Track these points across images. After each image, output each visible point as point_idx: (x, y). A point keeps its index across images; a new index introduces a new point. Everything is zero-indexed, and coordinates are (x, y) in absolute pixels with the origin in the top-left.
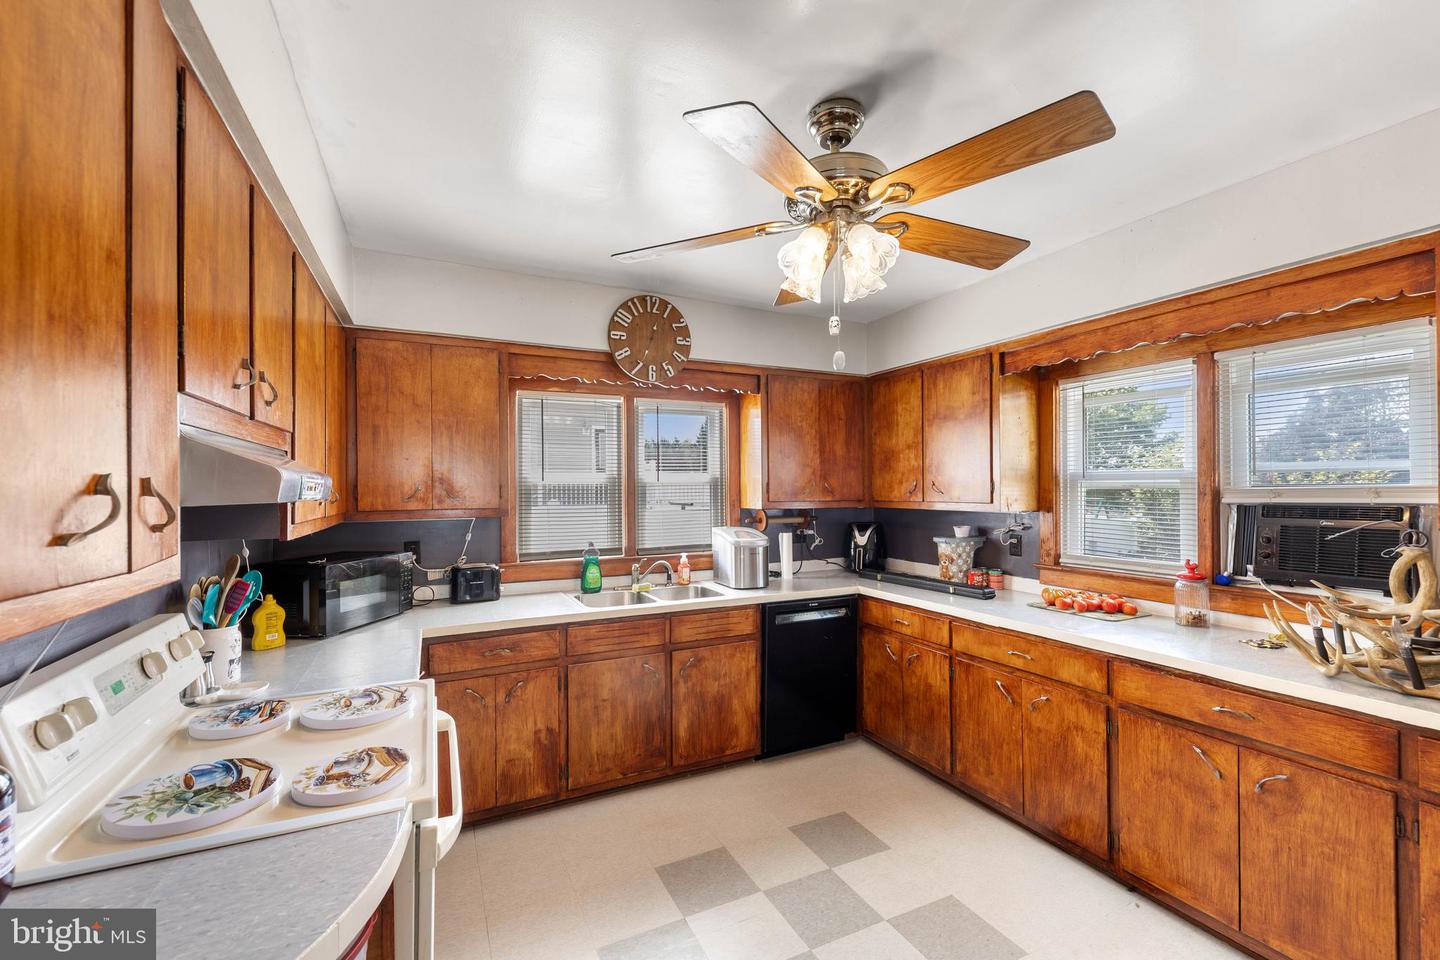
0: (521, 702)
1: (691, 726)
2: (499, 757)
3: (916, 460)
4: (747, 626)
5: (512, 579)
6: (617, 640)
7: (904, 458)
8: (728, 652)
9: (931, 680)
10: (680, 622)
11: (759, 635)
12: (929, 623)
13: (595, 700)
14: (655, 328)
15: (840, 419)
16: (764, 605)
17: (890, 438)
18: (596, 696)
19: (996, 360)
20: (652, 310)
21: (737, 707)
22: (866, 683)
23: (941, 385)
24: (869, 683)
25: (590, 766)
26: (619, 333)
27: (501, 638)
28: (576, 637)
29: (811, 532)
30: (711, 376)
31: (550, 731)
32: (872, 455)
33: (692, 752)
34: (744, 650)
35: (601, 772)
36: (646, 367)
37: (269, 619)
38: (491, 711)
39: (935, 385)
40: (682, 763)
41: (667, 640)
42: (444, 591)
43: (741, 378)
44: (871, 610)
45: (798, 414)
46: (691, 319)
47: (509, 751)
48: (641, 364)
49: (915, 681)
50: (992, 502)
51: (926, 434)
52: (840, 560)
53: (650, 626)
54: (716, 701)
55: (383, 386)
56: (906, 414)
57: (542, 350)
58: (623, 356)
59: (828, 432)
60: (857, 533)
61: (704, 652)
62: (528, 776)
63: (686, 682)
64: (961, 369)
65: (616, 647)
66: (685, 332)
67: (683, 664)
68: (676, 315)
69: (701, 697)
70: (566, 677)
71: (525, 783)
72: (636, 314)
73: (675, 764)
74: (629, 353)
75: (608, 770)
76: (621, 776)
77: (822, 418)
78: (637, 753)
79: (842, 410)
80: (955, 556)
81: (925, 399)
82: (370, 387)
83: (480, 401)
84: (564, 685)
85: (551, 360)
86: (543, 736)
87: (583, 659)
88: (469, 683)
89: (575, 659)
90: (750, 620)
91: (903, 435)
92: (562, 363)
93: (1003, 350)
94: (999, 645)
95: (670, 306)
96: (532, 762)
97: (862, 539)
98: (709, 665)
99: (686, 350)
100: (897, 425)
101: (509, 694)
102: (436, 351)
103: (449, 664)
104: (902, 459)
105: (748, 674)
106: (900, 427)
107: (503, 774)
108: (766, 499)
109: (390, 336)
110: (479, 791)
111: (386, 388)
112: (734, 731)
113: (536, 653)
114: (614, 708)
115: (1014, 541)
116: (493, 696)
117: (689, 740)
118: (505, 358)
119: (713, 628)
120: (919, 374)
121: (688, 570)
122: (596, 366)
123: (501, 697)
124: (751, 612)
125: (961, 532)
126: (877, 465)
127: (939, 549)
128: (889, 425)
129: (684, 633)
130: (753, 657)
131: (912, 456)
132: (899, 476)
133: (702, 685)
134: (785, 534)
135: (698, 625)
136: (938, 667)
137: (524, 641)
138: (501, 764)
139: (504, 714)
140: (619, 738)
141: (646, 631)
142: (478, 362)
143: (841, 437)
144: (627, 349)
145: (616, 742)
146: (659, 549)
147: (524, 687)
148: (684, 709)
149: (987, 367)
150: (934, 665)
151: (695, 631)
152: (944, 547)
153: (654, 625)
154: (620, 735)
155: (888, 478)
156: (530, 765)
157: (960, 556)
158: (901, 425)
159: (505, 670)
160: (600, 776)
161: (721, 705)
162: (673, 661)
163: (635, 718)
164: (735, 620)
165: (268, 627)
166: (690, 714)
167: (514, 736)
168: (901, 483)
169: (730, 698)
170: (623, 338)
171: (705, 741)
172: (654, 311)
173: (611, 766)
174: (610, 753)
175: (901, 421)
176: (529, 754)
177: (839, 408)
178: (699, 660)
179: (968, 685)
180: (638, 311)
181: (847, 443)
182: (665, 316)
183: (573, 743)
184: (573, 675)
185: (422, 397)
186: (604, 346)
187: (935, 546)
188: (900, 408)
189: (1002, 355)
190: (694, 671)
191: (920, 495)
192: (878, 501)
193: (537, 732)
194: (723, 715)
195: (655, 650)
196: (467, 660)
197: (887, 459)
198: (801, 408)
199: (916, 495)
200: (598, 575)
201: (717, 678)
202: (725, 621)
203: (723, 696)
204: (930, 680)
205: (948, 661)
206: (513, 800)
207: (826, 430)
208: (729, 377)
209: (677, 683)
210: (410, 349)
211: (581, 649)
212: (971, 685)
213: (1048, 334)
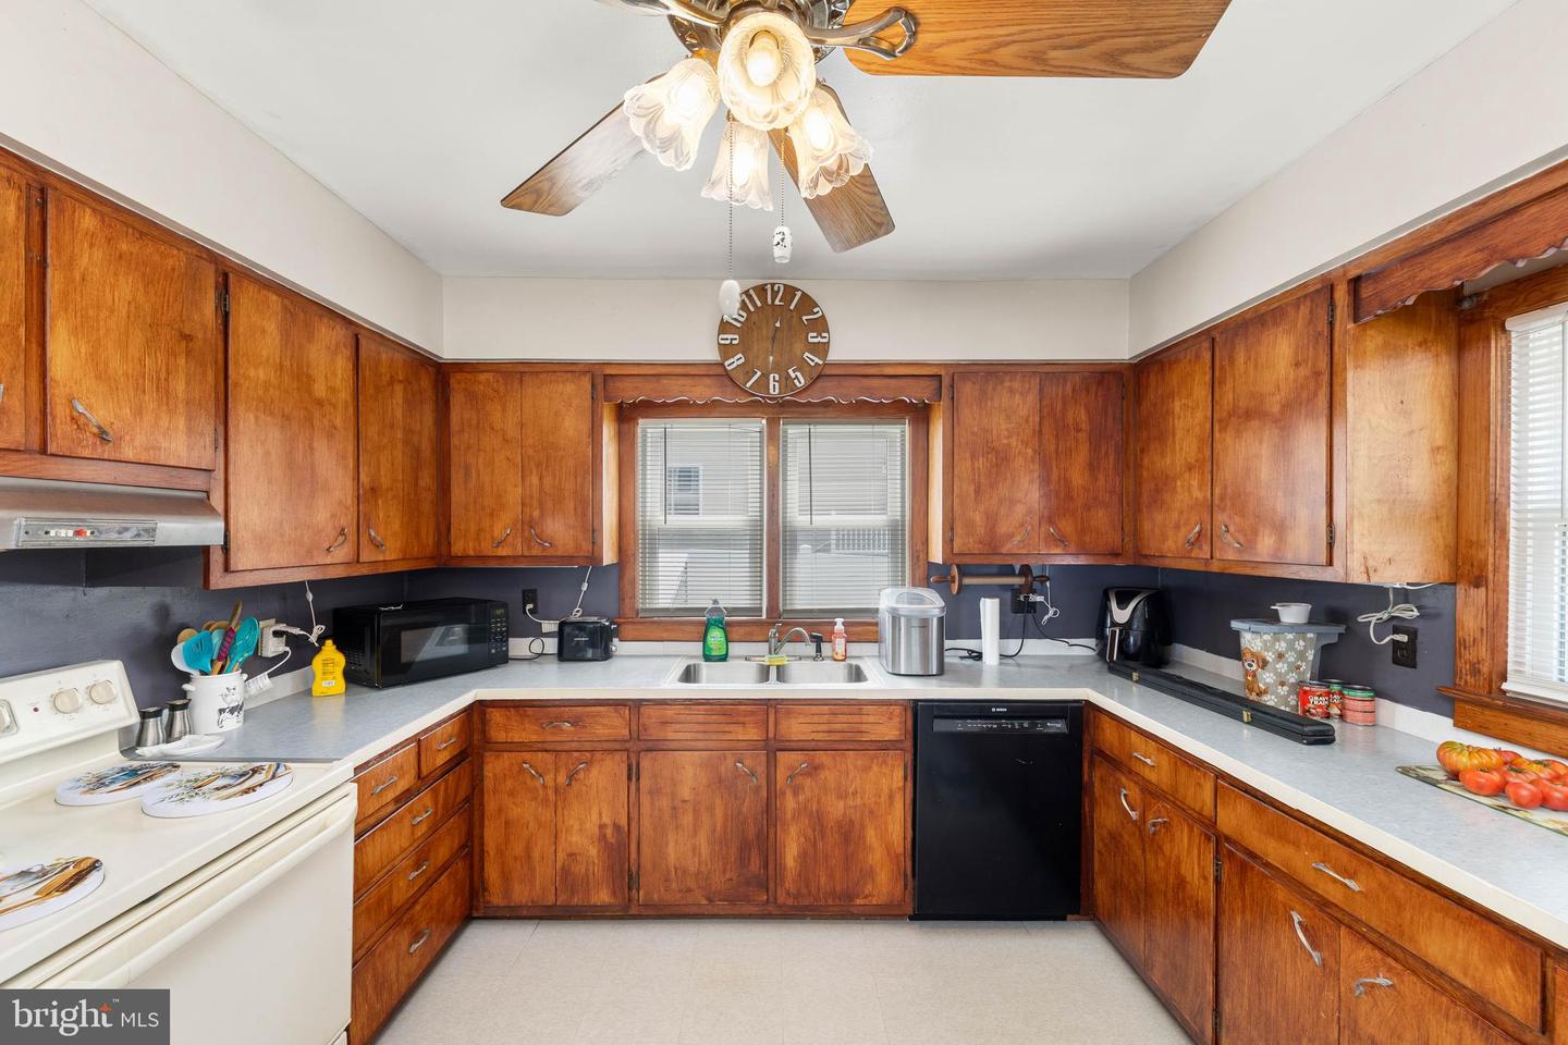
0: (584, 788)
1: (803, 856)
2: (560, 849)
3: (1200, 489)
4: (891, 729)
5: (630, 637)
6: (702, 728)
7: (1182, 486)
8: (859, 762)
9: (1185, 870)
10: (789, 713)
11: (908, 744)
12: (1184, 771)
13: (673, 800)
14: (778, 325)
15: (1078, 430)
16: (916, 701)
17: (1163, 455)
18: (673, 795)
19: (1342, 295)
20: (773, 301)
21: (874, 839)
22: (1098, 845)
23: (1241, 358)
24: (1101, 845)
25: (666, 881)
26: (730, 336)
27: (563, 709)
28: (650, 717)
29: (1040, 599)
30: (866, 382)
31: (617, 827)
32: (1139, 483)
33: (804, 891)
34: (885, 762)
35: (681, 891)
36: (765, 376)
37: (325, 665)
38: (551, 792)
39: (1232, 361)
40: (790, 902)
41: (771, 735)
42: (551, 645)
43: (911, 381)
44: (1103, 730)
45: (1003, 427)
46: (828, 307)
47: (570, 842)
48: (759, 373)
49: (1161, 864)
50: (1330, 563)
51: (1217, 446)
52: (1092, 642)
53: (746, 714)
54: (840, 827)
55: (474, 422)
56: (1187, 415)
57: (641, 367)
58: (735, 365)
59: (1057, 451)
60: (1114, 605)
61: (823, 758)
62: (591, 876)
63: (795, 794)
64: (1275, 324)
65: (700, 736)
66: (821, 325)
67: (791, 768)
68: (808, 303)
69: (818, 820)
70: (638, 765)
71: (588, 884)
72: (752, 309)
73: (779, 901)
74: (742, 360)
75: (689, 890)
76: (704, 902)
77: (1046, 429)
78: (728, 876)
79: (1083, 416)
80: (1270, 657)
81: (1216, 385)
82: (463, 424)
83: (571, 432)
84: (633, 773)
85: (654, 379)
86: (609, 832)
87: (655, 747)
88: (527, 756)
89: (650, 744)
90: (896, 720)
91: (1181, 449)
92: (665, 381)
93: (1353, 273)
94: (1296, 844)
95: (799, 294)
96: (596, 861)
97: (1121, 615)
98: (830, 776)
99: (822, 350)
100: (1174, 435)
101: (571, 777)
102: (526, 378)
103: (506, 732)
104: (1179, 489)
105: (891, 797)
106: (1178, 436)
107: (563, 868)
108: (949, 551)
109: (483, 368)
110: (538, 882)
111: (478, 424)
112: (870, 873)
113: (602, 732)
114: (696, 812)
115: (1404, 638)
116: (552, 776)
117: (800, 875)
118: (599, 380)
119: (838, 727)
120: (1206, 344)
121: (843, 641)
122: (707, 381)
123: (562, 779)
124: (898, 710)
125: (1293, 613)
126: (1145, 499)
127: (1242, 641)
128: (1163, 436)
129: (796, 729)
130: (899, 774)
131: (1195, 483)
132: (1175, 515)
133: (818, 802)
134: (987, 600)
135: (816, 719)
136: (1196, 851)
137: (588, 715)
138: (561, 856)
139: (565, 799)
140: (703, 851)
141: (741, 719)
142: (570, 388)
143: (1082, 456)
144: (740, 355)
145: (700, 855)
146: (811, 611)
147: (587, 770)
148: (793, 830)
149: (1322, 313)
150: (1189, 845)
151: (811, 728)
152: (1253, 638)
153: (753, 713)
154: (705, 850)
155: (1159, 517)
156: (594, 863)
157: (1280, 656)
158: (1179, 434)
159: (566, 747)
160: (678, 896)
161: (849, 834)
162: (778, 766)
163: (725, 827)
164: (871, 719)
165: (324, 673)
166: (803, 839)
167: (576, 827)
168: (1177, 527)
169: (863, 827)
170: (734, 342)
171: (823, 880)
172: (777, 302)
173: (693, 885)
174: (692, 869)
175: (1180, 424)
176: (593, 851)
177: (1079, 415)
178: (814, 769)
179: (1243, 900)
180: (754, 305)
181: (1093, 468)
182: (792, 307)
183: (645, 849)
184: (646, 763)
185: (512, 432)
186: (712, 355)
187: (1237, 635)
188: (1177, 405)
189: (1356, 283)
190: (808, 782)
191: (1206, 548)
192: (1146, 556)
193: (602, 827)
194: (851, 849)
195: (753, 746)
196: (524, 730)
197: (1158, 491)
198: (1008, 417)
199: (1200, 548)
200: (723, 639)
201: (842, 796)
202: (856, 719)
203: (852, 822)
204: (1183, 871)
205: (1212, 845)
206: (575, 901)
207: (1053, 448)
208: (893, 382)
209: (784, 794)
210: (500, 379)
211: (656, 733)
212: (1248, 903)
213: (1449, 220)
